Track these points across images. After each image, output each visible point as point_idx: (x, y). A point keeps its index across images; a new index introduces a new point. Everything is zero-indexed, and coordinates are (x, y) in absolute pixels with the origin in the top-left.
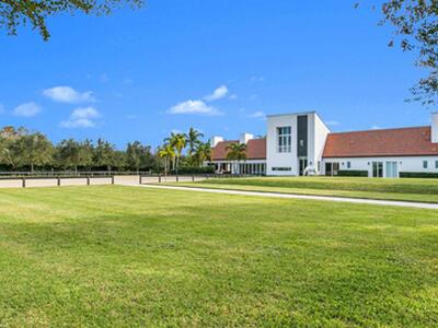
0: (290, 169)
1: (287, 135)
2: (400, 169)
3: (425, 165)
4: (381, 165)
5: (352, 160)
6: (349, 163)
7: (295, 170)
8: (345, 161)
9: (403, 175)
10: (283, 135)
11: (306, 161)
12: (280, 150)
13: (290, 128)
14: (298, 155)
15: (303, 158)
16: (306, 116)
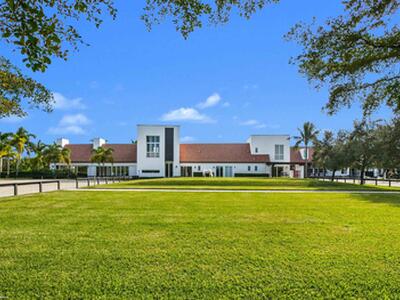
0: (158, 172)
1: (155, 143)
2: (234, 171)
3: (249, 169)
4: (222, 169)
5: (201, 165)
6: (199, 168)
7: (162, 173)
8: (197, 165)
9: (237, 175)
10: (151, 143)
11: (171, 165)
12: (148, 156)
13: (158, 138)
14: (166, 159)
15: (169, 163)
16: (172, 129)
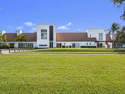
0: (46, 45)
1: (45, 33)
2: (81, 45)
3: (87, 44)
4: (75, 44)
6: (65, 43)
7: (48, 46)
9: (82, 47)
10: (43, 33)
11: (52, 43)
12: (42, 38)
13: (46, 30)
14: (50, 40)
15: (51, 41)
16: (53, 26)
